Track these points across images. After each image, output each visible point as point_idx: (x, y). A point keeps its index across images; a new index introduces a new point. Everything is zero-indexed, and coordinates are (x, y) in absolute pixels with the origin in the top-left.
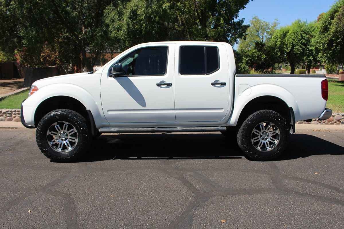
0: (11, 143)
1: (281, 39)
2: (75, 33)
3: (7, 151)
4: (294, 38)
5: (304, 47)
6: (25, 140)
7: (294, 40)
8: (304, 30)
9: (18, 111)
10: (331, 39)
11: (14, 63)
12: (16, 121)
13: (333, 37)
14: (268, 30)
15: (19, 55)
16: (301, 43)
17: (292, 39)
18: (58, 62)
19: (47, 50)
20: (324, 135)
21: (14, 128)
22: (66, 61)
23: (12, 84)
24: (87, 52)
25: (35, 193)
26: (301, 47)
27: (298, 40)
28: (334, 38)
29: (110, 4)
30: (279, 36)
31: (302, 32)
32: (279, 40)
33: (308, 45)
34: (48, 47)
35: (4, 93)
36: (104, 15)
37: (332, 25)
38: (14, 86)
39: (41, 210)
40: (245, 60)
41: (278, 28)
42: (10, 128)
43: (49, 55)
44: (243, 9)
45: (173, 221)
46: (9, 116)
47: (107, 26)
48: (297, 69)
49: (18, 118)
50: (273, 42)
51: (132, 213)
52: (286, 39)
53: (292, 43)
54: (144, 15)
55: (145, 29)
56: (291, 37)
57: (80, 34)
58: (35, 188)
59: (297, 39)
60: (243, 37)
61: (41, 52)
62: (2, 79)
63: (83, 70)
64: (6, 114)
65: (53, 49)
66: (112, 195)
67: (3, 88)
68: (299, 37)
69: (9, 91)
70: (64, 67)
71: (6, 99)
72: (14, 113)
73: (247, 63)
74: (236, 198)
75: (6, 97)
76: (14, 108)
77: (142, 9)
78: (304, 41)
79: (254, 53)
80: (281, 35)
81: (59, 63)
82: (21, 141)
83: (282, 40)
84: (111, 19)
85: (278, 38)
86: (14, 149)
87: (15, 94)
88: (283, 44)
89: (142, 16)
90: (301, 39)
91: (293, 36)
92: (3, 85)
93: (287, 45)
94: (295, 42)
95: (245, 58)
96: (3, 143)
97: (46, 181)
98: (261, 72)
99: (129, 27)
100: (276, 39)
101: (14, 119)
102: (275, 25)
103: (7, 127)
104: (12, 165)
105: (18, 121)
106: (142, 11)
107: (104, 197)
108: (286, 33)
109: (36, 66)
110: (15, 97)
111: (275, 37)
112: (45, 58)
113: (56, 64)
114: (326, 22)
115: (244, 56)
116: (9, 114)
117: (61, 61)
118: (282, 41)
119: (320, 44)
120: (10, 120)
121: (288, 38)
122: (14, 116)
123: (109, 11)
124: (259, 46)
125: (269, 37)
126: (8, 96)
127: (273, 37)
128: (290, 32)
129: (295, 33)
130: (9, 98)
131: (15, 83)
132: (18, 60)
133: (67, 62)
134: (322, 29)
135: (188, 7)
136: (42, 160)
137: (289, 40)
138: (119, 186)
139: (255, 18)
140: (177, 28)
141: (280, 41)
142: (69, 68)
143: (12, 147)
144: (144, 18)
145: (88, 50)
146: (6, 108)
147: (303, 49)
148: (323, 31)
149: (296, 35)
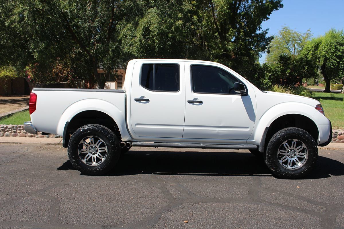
0: (13, 156)
1: (313, 52)
2: (87, 48)
3: (9, 163)
4: (327, 51)
5: (339, 60)
6: (27, 154)
7: (327, 52)
8: (338, 41)
9: (23, 127)
11: (25, 80)
12: (21, 137)
14: (299, 42)
15: (31, 71)
16: (336, 56)
17: (325, 52)
18: (70, 78)
19: (59, 66)
20: (329, 153)
21: (19, 143)
22: (79, 76)
23: (21, 101)
24: (100, 67)
25: (27, 196)
26: (335, 60)
27: (332, 53)
29: (123, 19)
30: (310, 49)
31: (336, 43)
32: (311, 52)
34: (60, 63)
35: (13, 109)
36: (116, 30)
38: (24, 102)
39: (30, 209)
40: (268, 75)
41: (310, 39)
42: (14, 143)
43: (61, 71)
44: (267, 20)
45: (141, 220)
46: (14, 132)
47: (120, 42)
48: (335, 84)
49: (22, 134)
50: (304, 54)
51: (107, 213)
52: (319, 51)
53: (325, 56)
54: (156, 31)
55: (158, 45)
56: (324, 49)
57: (91, 49)
58: (29, 193)
59: (331, 51)
60: (266, 50)
61: (53, 67)
62: (13, 95)
63: (97, 87)
64: (12, 130)
65: (66, 65)
66: (94, 199)
67: (13, 105)
68: (333, 50)
69: (18, 108)
70: (76, 83)
71: (14, 115)
72: (19, 128)
73: (270, 78)
74: (207, 205)
75: (14, 113)
76: (20, 124)
77: (155, 25)
78: (339, 53)
79: (277, 67)
80: (313, 47)
81: (72, 79)
82: (23, 154)
84: (123, 35)
86: (15, 161)
87: (23, 111)
88: (315, 57)
89: (155, 32)
90: (335, 52)
91: (326, 48)
92: (13, 102)
93: (319, 58)
94: (329, 54)
95: (267, 73)
96: (6, 156)
97: (40, 187)
98: (285, 87)
99: (141, 43)
100: (306, 51)
101: (19, 134)
102: (307, 37)
103: (12, 142)
104: (11, 174)
105: (22, 137)
106: (155, 27)
107: (87, 201)
108: (318, 44)
109: (47, 82)
110: (23, 113)
111: (306, 49)
112: (57, 74)
113: (68, 80)
115: (266, 71)
116: (14, 129)
117: (73, 77)
118: (314, 54)
120: (15, 135)
122: (19, 131)
123: (121, 26)
124: (284, 60)
125: (300, 49)
126: (16, 113)
128: (323, 44)
129: (329, 45)
130: (17, 115)
131: (25, 100)
132: (29, 76)
133: (79, 78)
135: (206, 20)
136: (39, 170)
137: (321, 52)
138: (103, 193)
139: (285, 28)
140: (195, 41)
141: (312, 54)
142: (82, 84)
143: (14, 159)
144: (156, 34)
145: (101, 65)
146: (12, 124)
147: (338, 63)
149: (329, 47)
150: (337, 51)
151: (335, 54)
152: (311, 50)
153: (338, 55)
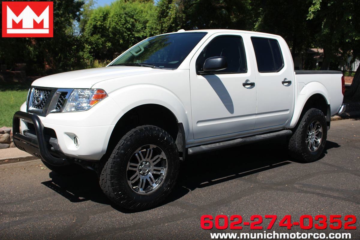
1: (101, 23)
4: (117, 22)
5: (129, 33)
7: (117, 24)
8: (127, 12)
10: (170, 25)
13: (173, 23)
16: (126, 28)
17: (115, 23)
26: (126, 33)
27: (122, 25)
28: (173, 25)
30: (98, 18)
31: (125, 14)
32: (99, 23)
33: (133, 31)
37: (171, 10)
40: (88, 48)
50: (91, 25)
52: (108, 22)
53: (116, 28)
56: (114, 20)
59: (121, 23)
68: (123, 21)
73: (90, 52)
78: (129, 25)
80: (101, 17)
83: (103, 24)
85: (97, 20)
88: (103, 28)
90: (125, 24)
91: (116, 18)
94: (119, 26)
95: (87, 46)
100: (94, 21)
102: (91, 4)
108: (106, 14)
111: (94, 19)
114: (163, 5)
115: (86, 43)
119: (156, 30)
121: (110, 21)
127: (91, 19)
128: (111, 15)
129: (118, 16)
134: (159, 13)
137: (111, 23)
147: (128, 36)
148: (160, 16)
149: (119, 18)
150: (127, 23)
151: (125, 26)
152: (99, 20)
153: (128, 27)
